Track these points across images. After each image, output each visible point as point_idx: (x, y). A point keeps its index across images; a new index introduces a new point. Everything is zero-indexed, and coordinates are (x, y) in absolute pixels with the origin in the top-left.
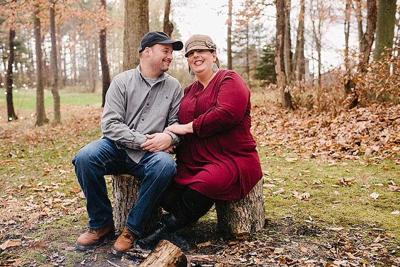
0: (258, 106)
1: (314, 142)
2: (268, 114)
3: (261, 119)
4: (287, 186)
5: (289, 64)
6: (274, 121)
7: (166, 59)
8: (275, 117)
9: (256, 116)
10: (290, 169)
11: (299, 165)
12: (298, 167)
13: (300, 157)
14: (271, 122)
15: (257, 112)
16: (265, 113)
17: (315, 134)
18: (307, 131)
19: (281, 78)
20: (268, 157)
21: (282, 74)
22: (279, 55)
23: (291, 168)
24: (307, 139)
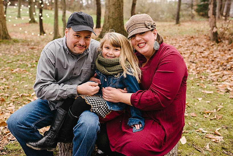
0: (194, 37)
1: (230, 76)
2: (200, 46)
3: (194, 49)
4: (203, 122)
5: (220, 4)
6: (202, 52)
7: (78, 44)
8: (204, 48)
9: (191, 46)
10: (207, 102)
11: (215, 99)
12: (214, 100)
13: (217, 89)
14: (201, 52)
15: (192, 43)
16: (197, 45)
17: (231, 69)
18: (226, 65)
19: (212, 20)
20: (193, 87)
21: (213, 17)
22: (212, 3)
23: (209, 102)
24: (225, 72)
